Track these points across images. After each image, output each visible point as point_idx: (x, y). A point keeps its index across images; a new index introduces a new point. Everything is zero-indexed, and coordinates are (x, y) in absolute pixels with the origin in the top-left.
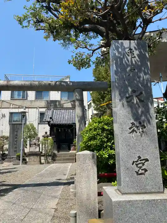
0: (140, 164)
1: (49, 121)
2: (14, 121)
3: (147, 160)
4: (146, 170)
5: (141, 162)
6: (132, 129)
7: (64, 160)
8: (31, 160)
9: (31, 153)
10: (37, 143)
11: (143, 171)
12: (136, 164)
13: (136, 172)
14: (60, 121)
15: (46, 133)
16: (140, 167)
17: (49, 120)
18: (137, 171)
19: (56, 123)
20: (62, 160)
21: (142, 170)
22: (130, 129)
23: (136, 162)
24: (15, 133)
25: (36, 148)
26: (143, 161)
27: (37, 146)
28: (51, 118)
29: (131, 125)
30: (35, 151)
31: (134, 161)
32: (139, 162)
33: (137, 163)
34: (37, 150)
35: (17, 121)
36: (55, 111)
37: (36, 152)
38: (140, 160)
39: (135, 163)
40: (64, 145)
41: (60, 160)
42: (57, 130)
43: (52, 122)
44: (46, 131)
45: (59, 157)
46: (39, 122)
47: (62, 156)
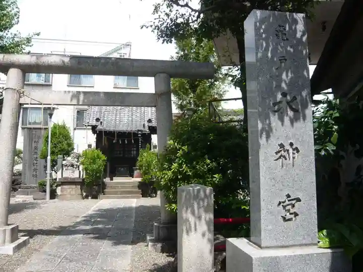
0: (288, 205)
1: (94, 124)
2: (30, 124)
3: (298, 200)
4: (296, 215)
5: (290, 202)
6: (279, 154)
7: (123, 193)
8: (65, 193)
9: (66, 181)
10: (76, 163)
11: (292, 216)
12: (283, 206)
13: (282, 217)
16: (289, 211)
17: (94, 123)
18: (284, 215)
19: (108, 129)
20: (119, 193)
21: (291, 214)
22: (277, 153)
23: (283, 202)
24: (34, 145)
25: (73, 172)
26: (293, 202)
27: (76, 168)
28: (98, 120)
29: (279, 147)
30: (73, 177)
31: (281, 201)
32: (287, 203)
33: (285, 204)
34: (76, 175)
35: (35, 123)
37: (74, 179)
38: (289, 201)
39: (282, 204)
40: (122, 167)
41: (116, 193)
43: (100, 127)
44: (89, 143)
45: (115, 188)
46: (75, 126)
47: (118, 186)
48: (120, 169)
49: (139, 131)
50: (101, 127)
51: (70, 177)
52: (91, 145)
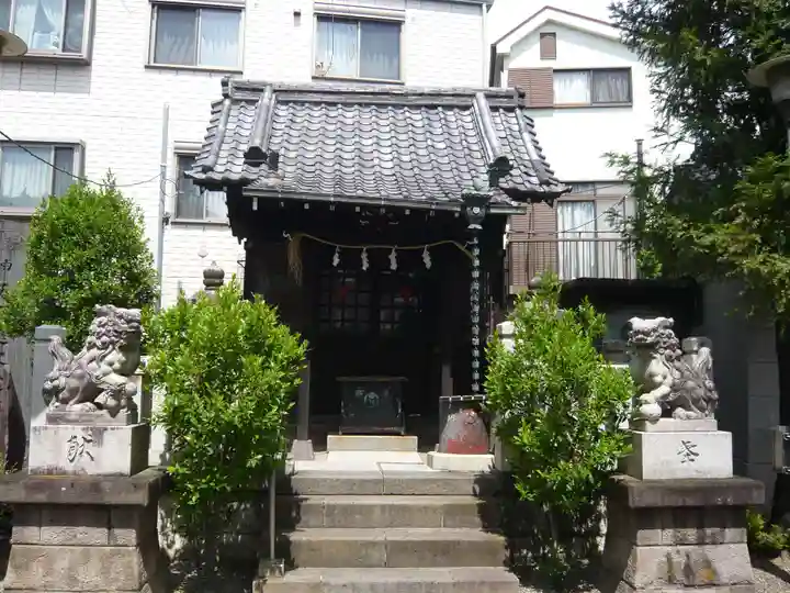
1: (235, 177)
9: (41, 498)
10: (115, 379)
14: (339, 181)
15: (213, 279)
17: (238, 170)
20: (376, 555)
25: (97, 435)
27: (114, 412)
28: (254, 156)
30: (90, 470)
34: (114, 455)
36: (283, 111)
37: (95, 484)
40: (368, 388)
42: (315, 257)
44: (208, 266)
45: (346, 516)
46: (170, 208)
47: (370, 508)
48: (359, 393)
49: (471, 200)
50: (272, 181)
51: (70, 467)
52: (221, 275)
